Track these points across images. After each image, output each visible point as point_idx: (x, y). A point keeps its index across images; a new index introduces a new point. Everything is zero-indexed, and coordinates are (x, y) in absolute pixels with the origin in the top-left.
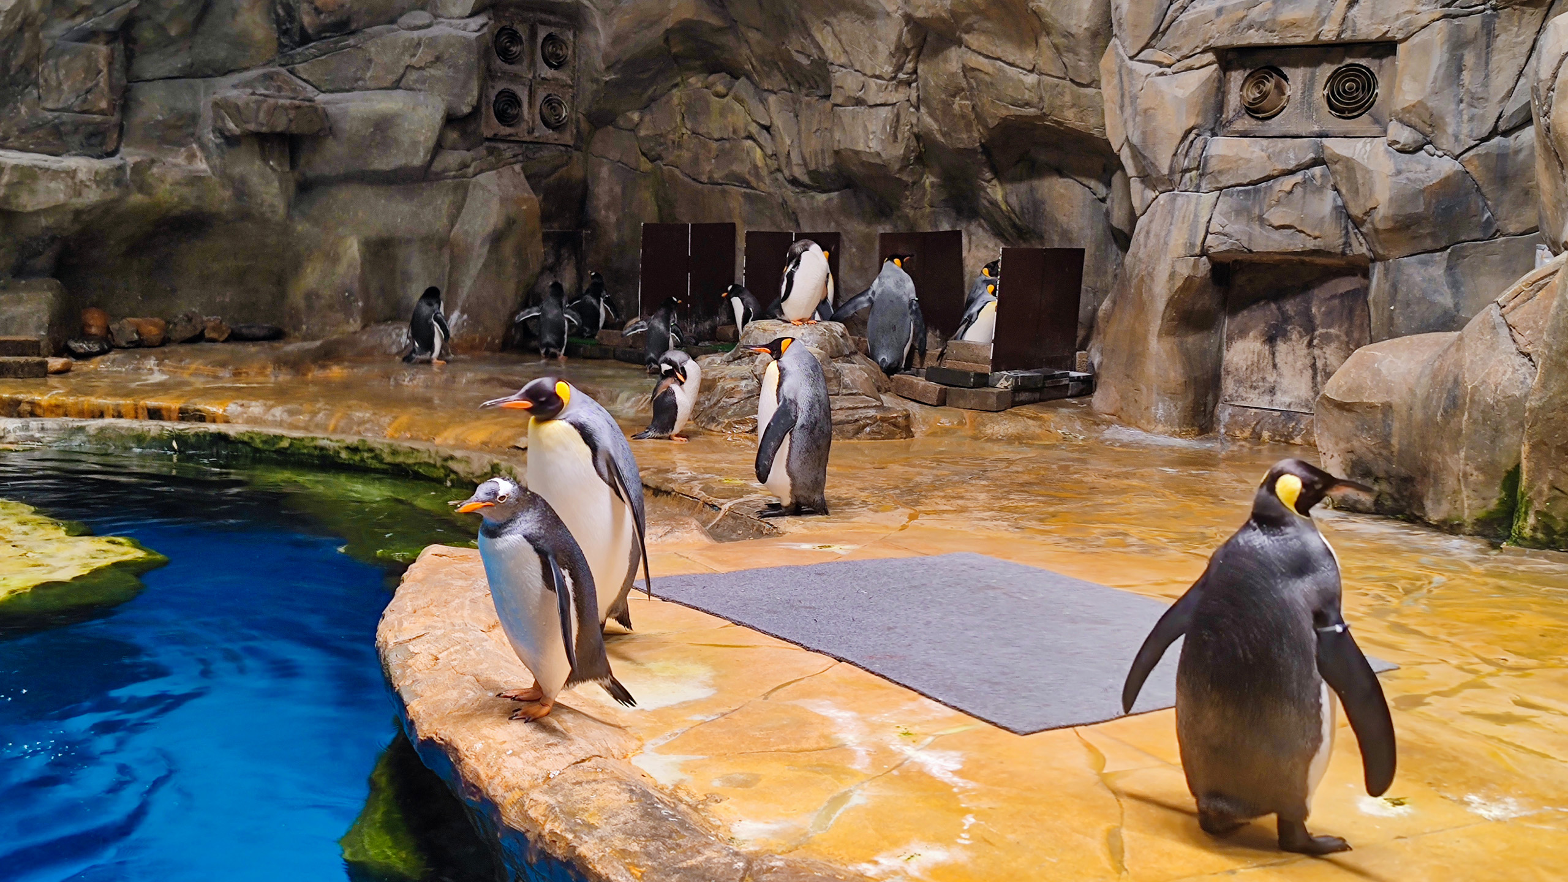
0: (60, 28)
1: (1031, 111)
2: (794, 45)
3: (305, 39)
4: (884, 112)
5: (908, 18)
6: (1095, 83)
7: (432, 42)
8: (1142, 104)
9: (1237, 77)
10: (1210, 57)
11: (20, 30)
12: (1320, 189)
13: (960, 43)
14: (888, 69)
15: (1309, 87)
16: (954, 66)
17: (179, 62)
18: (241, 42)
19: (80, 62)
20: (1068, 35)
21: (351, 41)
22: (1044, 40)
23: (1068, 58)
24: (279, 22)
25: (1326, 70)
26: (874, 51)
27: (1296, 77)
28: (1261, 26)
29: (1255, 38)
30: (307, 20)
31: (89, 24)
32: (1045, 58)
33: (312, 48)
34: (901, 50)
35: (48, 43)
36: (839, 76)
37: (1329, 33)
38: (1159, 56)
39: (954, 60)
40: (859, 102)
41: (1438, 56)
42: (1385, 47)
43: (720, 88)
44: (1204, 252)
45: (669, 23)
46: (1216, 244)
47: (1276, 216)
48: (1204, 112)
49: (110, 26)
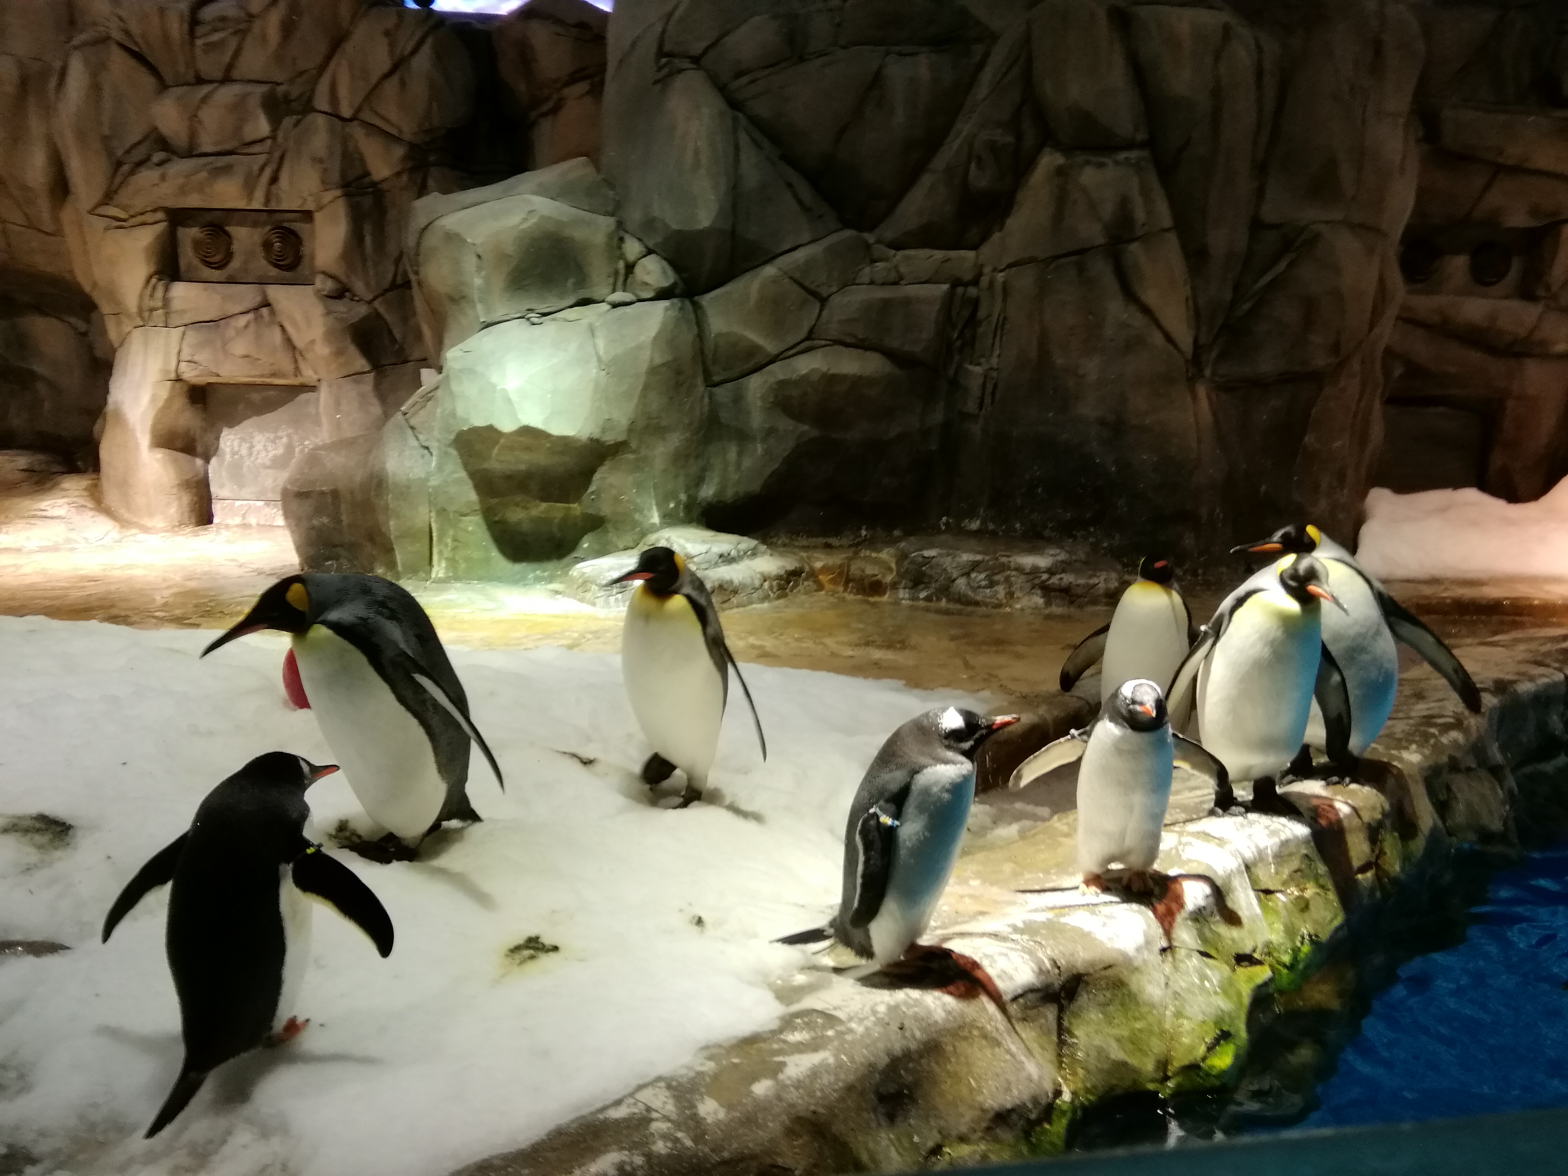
6: (58, 233)
8: (106, 252)
9: (187, 233)
10: (160, 215)
12: (269, 328)
15: (250, 243)
20: (25, 188)
23: (30, 210)
25: (264, 231)
27: (239, 234)
28: (199, 193)
29: (197, 202)
37: (258, 204)
38: (115, 212)
41: (343, 226)
42: (305, 218)
44: (178, 379)
46: (189, 371)
48: (160, 262)
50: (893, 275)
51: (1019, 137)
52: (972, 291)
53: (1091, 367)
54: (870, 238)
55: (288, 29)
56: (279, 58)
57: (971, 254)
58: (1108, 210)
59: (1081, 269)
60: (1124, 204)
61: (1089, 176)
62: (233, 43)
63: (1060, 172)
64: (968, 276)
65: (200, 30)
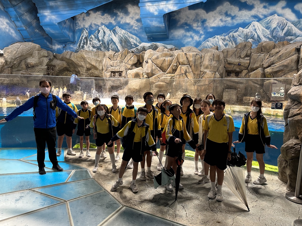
0: (6, 66)
1: (97, 75)
2: (76, 69)
3: (29, 68)
4: (85, 75)
5: (87, 68)
6: (102, 73)
7: (42, 68)
8: (106, 75)
9: (112, 73)
10: (110, 72)
11: (3, 67)
12: (118, 81)
13: (91, 70)
14: (85, 72)
15: (117, 74)
16: (91, 72)
17: (16, 70)
18: (22, 68)
19: (8, 70)
20: (100, 70)
21: (34, 68)
22: (98, 70)
23: (100, 71)
24: (26, 66)
25: (118, 73)
26: (84, 70)
27: (116, 74)
28: (114, 70)
29: (113, 71)
30: (29, 66)
31: (9, 66)
32: (98, 71)
33: (30, 68)
34: (86, 70)
35: (5, 68)
36: (80, 72)
37: (118, 71)
38: (107, 72)
39: (91, 71)
40: (83, 74)
41: (125, 73)
42: (122, 72)
43: (69, 73)
44: (110, 86)
45: (64, 67)
46: (111, 85)
47: (115, 83)
48: (110, 76)
49: (11, 66)
50: (166, 76)
51: (177, 64)
52: (174, 77)
53: (184, 84)
54: (165, 73)
55: (122, 55)
56: (121, 58)
57: (174, 74)
58: (184, 70)
59: (182, 75)
60: (186, 70)
61: (183, 67)
62: (117, 57)
63: (180, 67)
64: (173, 76)
65: (114, 56)
